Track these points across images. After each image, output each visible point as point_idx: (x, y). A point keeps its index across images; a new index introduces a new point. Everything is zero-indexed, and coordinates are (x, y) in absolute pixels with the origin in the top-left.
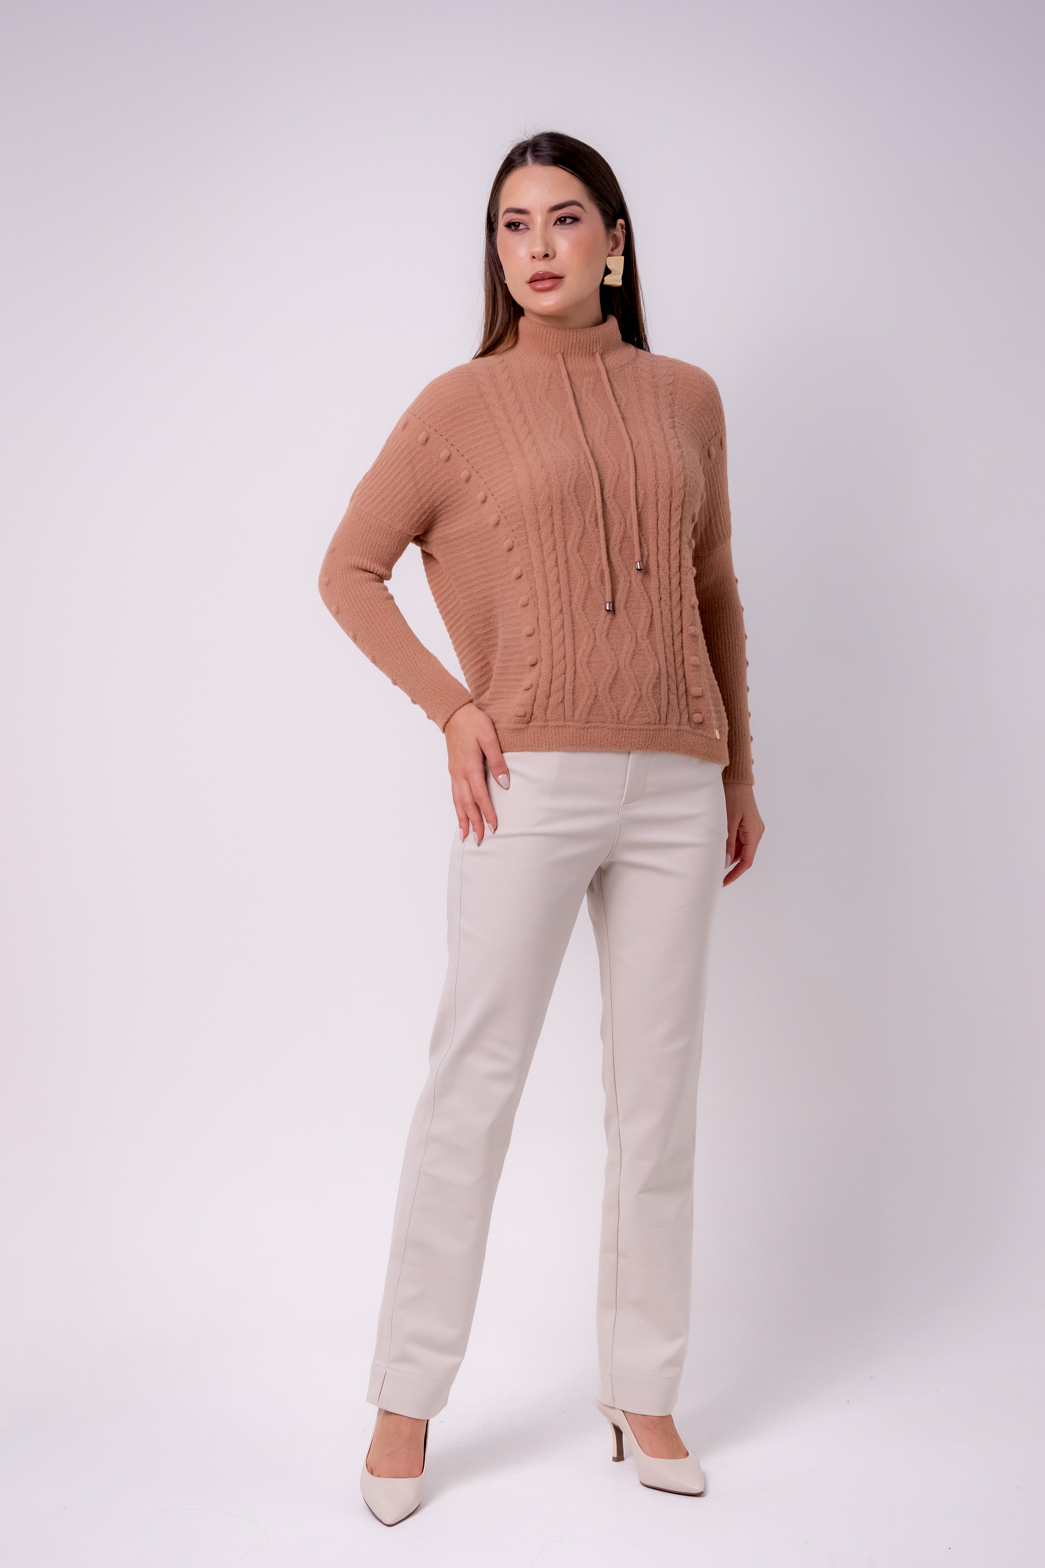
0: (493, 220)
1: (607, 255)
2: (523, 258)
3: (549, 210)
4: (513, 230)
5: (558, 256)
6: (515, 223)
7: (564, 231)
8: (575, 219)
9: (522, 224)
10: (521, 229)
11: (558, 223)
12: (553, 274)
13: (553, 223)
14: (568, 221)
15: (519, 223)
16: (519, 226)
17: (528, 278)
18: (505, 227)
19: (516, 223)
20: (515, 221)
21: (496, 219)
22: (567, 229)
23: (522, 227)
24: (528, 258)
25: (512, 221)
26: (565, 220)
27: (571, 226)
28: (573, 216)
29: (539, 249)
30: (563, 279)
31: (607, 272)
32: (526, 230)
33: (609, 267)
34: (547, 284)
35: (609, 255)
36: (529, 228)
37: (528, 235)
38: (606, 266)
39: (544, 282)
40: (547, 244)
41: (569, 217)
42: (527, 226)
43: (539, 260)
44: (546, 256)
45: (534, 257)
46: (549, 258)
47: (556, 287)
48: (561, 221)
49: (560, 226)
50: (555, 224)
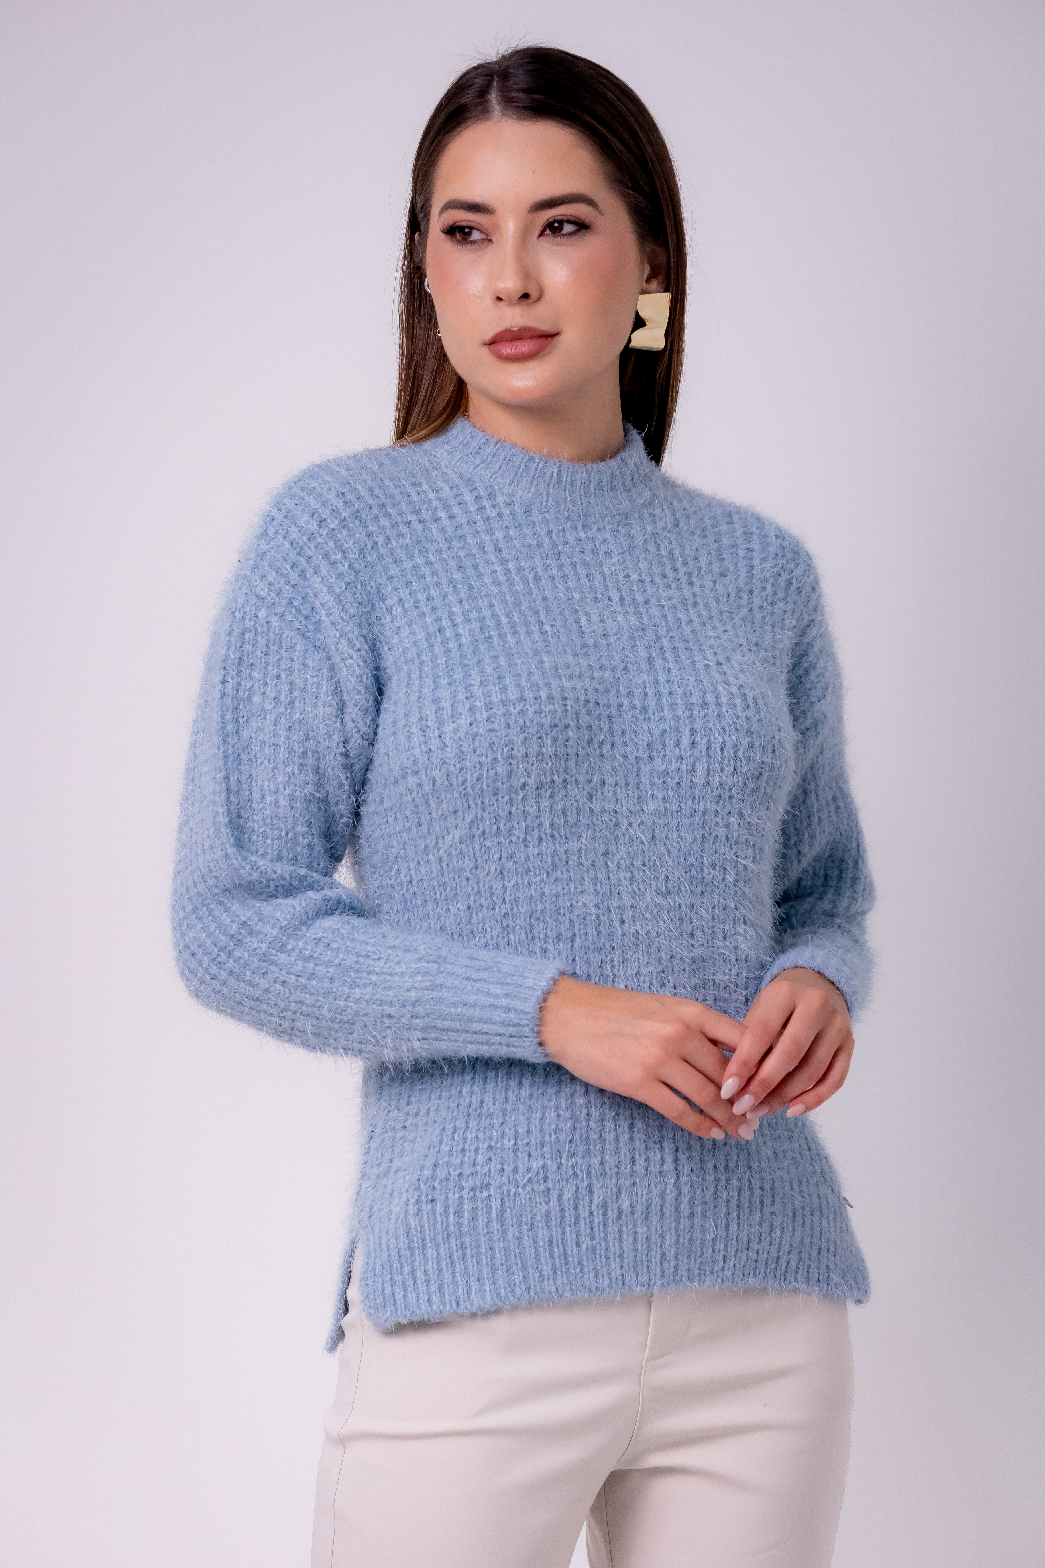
0: (420, 216)
1: (638, 291)
2: (479, 297)
3: (531, 208)
4: (459, 242)
5: (546, 297)
6: (463, 228)
7: (560, 248)
8: (582, 226)
9: (478, 230)
10: (476, 241)
11: (548, 232)
12: (539, 330)
13: (537, 232)
14: (568, 228)
15: (471, 228)
16: (470, 234)
17: (488, 336)
18: (443, 235)
19: (465, 227)
20: (465, 224)
21: (427, 215)
22: (566, 245)
23: (476, 235)
24: (488, 301)
25: (458, 224)
26: (561, 228)
27: (574, 238)
28: (577, 220)
29: (510, 284)
30: (557, 338)
31: (639, 323)
32: (486, 242)
33: (641, 314)
34: (524, 347)
35: (643, 292)
36: (490, 240)
37: (489, 252)
38: (637, 313)
39: (519, 344)
40: (527, 273)
41: (569, 222)
42: (487, 235)
43: (511, 304)
44: (526, 296)
45: (499, 299)
46: (529, 301)
47: (542, 353)
48: (553, 228)
49: (552, 239)
50: (541, 234)
